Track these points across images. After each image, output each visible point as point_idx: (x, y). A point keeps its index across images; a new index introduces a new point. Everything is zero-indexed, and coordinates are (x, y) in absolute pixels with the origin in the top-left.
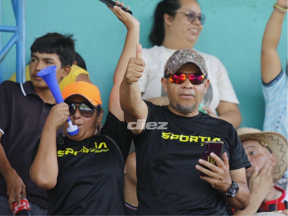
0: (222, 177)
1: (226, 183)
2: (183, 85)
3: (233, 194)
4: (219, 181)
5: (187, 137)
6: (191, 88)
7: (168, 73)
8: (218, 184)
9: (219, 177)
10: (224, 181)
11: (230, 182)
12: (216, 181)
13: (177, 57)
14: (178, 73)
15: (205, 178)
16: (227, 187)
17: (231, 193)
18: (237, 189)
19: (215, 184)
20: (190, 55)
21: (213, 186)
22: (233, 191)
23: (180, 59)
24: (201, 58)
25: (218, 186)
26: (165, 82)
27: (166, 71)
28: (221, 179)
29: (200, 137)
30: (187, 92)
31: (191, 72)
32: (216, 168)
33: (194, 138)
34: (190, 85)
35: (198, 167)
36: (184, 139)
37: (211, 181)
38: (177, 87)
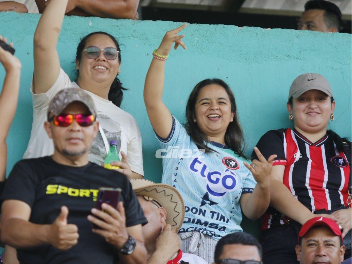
0: (117, 230)
1: (121, 237)
2: (70, 127)
3: (129, 251)
4: (115, 234)
5: (77, 191)
6: (79, 131)
7: (51, 116)
8: (113, 238)
9: (115, 229)
10: (120, 235)
11: (127, 237)
12: (111, 235)
13: (61, 97)
14: (64, 114)
15: (98, 231)
16: (122, 242)
17: (127, 249)
18: (134, 245)
19: (110, 238)
20: (76, 93)
21: (107, 240)
22: (129, 246)
23: (65, 98)
24: (88, 97)
25: (114, 241)
26: (48, 126)
27: (49, 113)
28: (116, 232)
29: (92, 190)
30: (74, 135)
31: (78, 112)
32: (111, 219)
33: (85, 192)
34: (78, 127)
35: (90, 218)
36: (73, 192)
37: (105, 234)
38: (62, 131)
